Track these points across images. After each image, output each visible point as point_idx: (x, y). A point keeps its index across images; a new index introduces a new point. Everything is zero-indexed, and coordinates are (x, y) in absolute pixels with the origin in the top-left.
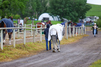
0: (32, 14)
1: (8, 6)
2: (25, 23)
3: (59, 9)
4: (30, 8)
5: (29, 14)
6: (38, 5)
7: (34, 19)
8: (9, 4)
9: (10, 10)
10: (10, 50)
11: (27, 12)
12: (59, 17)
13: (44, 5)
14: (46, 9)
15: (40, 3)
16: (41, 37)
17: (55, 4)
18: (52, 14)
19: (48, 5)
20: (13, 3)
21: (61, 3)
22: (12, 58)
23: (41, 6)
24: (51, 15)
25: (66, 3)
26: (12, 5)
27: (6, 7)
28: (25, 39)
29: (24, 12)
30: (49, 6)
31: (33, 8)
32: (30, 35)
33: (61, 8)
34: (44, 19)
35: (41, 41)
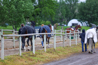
0: (61, 20)
1: (39, 13)
2: (55, 28)
3: (88, 15)
4: (60, 14)
5: (58, 20)
6: (67, 12)
7: (63, 24)
8: (40, 12)
9: (42, 17)
10: (42, 54)
11: (57, 18)
12: (87, 22)
13: (73, 11)
14: (75, 15)
15: (69, 10)
16: (70, 42)
17: (83, 11)
18: (81, 20)
19: (76, 11)
20: (43, 11)
21: (89, 10)
22: (44, 62)
23: (70, 13)
24: (79, 21)
25: (94, 9)
26: (42, 12)
27: (38, 15)
28: (55, 44)
29: (54, 19)
30: (78, 12)
31: (62, 15)
32: (59, 40)
33: (89, 14)
34: (73, 24)
35: (70, 45)
